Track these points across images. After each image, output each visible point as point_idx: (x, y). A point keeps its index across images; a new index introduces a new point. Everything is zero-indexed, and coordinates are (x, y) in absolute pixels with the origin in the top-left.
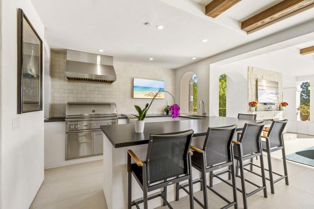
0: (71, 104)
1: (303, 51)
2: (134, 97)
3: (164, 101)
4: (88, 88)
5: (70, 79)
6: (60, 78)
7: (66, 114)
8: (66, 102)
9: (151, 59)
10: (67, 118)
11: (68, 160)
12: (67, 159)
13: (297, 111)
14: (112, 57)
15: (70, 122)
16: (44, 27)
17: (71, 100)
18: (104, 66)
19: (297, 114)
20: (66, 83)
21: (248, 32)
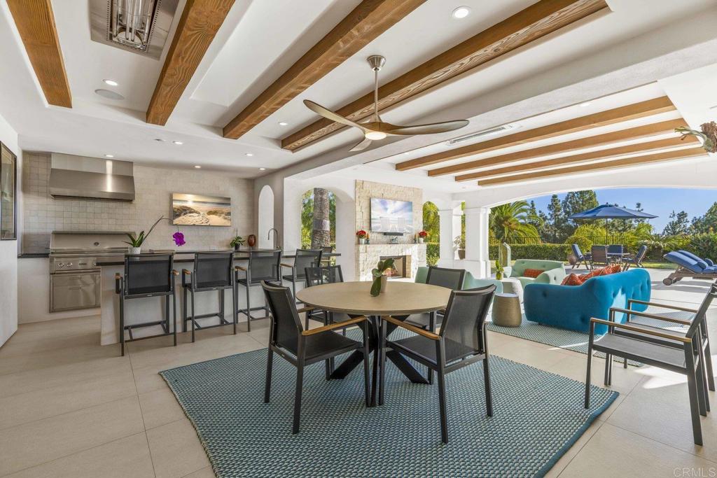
0: (58, 234)
1: (400, 166)
2: (174, 223)
3: (231, 230)
4: (90, 210)
5: (56, 197)
6: (39, 193)
7: (50, 247)
8: (50, 231)
9: (198, 167)
10: (52, 253)
11: (53, 312)
12: (52, 310)
13: (454, 245)
14: (132, 163)
15: (57, 258)
16: (17, 134)
17: (60, 228)
18: (118, 177)
19: (455, 249)
20: (51, 201)
21: (294, 150)
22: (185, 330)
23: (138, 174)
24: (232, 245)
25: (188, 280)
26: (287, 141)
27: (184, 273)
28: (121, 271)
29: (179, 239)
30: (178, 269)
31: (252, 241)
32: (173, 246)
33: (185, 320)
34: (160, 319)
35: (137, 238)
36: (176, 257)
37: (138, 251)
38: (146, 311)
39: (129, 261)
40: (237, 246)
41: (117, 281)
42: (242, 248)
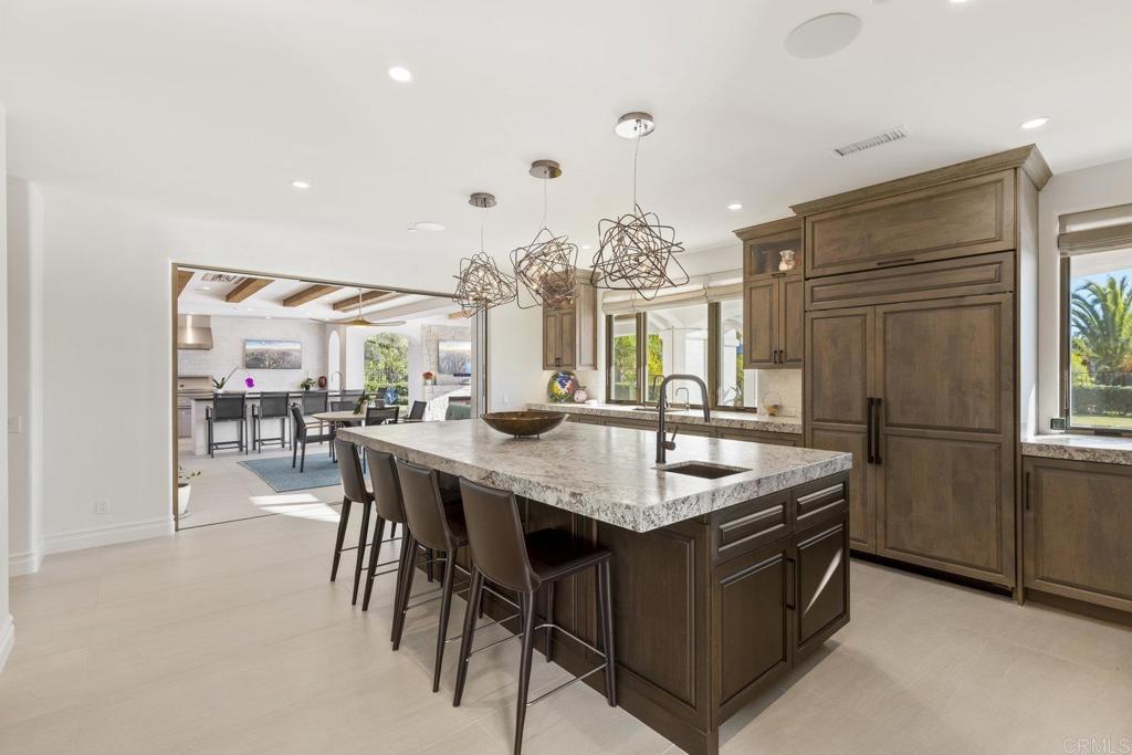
3: (301, 372)
14: (209, 317)
18: (196, 330)
21: (344, 311)
22: (254, 449)
23: (213, 325)
24: (302, 386)
25: (256, 413)
26: (336, 306)
27: (253, 406)
28: (211, 405)
29: (250, 383)
30: (249, 404)
31: (323, 382)
32: (244, 388)
33: (255, 441)
34: (236, 439)
35: (219, 382)
36: (247, 396)
37: (220, 391)
38: (226, 431)
39: (216, 399)
40: (307, 387)
41: (207, 411)
42: (312, 389)
